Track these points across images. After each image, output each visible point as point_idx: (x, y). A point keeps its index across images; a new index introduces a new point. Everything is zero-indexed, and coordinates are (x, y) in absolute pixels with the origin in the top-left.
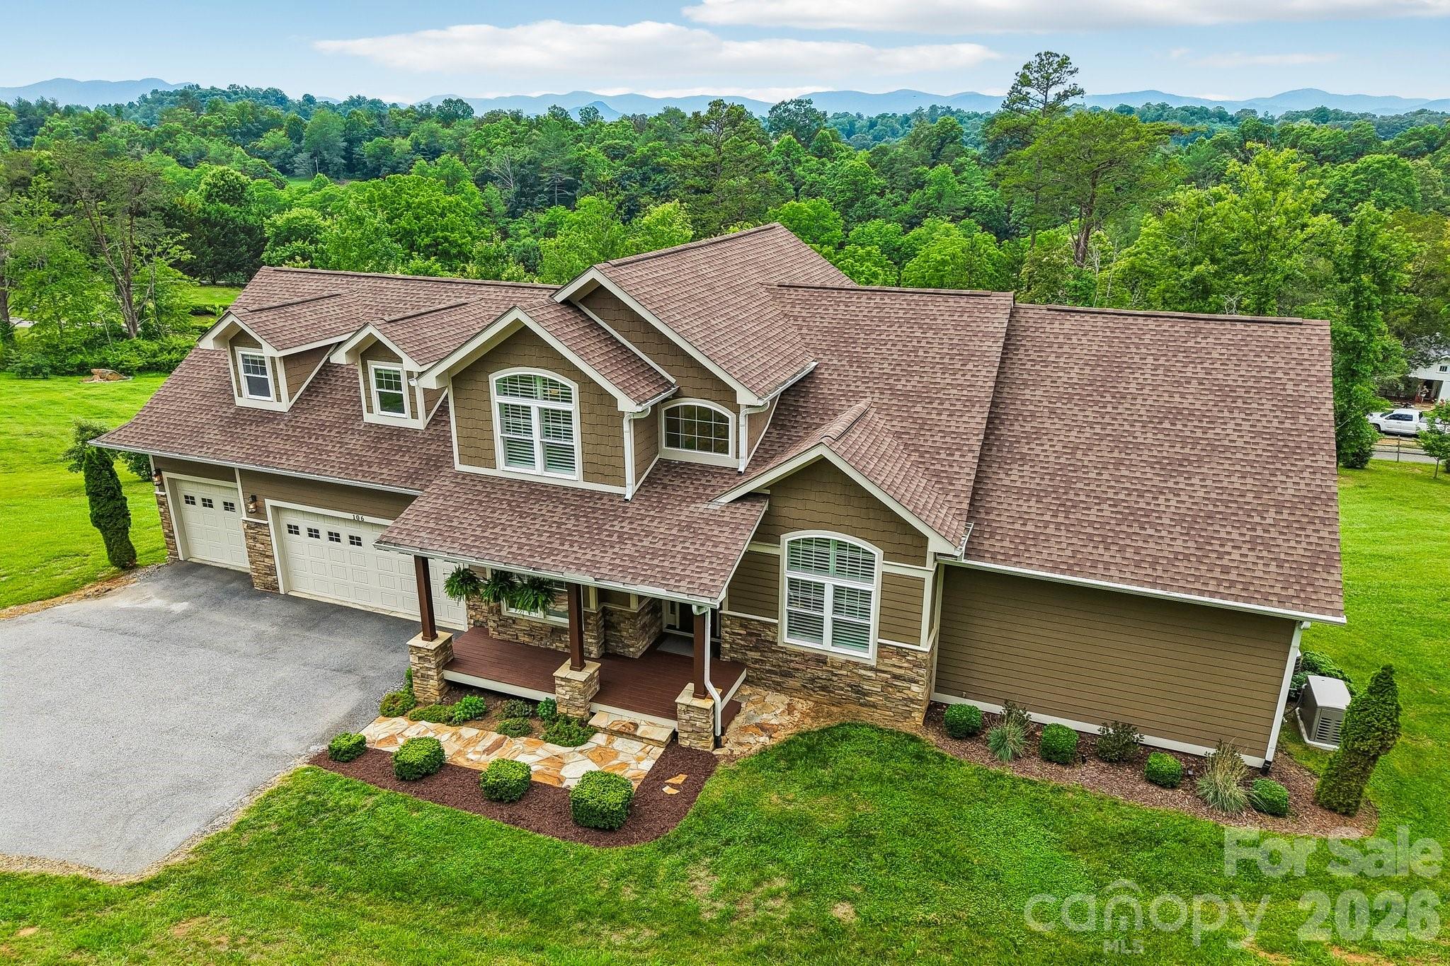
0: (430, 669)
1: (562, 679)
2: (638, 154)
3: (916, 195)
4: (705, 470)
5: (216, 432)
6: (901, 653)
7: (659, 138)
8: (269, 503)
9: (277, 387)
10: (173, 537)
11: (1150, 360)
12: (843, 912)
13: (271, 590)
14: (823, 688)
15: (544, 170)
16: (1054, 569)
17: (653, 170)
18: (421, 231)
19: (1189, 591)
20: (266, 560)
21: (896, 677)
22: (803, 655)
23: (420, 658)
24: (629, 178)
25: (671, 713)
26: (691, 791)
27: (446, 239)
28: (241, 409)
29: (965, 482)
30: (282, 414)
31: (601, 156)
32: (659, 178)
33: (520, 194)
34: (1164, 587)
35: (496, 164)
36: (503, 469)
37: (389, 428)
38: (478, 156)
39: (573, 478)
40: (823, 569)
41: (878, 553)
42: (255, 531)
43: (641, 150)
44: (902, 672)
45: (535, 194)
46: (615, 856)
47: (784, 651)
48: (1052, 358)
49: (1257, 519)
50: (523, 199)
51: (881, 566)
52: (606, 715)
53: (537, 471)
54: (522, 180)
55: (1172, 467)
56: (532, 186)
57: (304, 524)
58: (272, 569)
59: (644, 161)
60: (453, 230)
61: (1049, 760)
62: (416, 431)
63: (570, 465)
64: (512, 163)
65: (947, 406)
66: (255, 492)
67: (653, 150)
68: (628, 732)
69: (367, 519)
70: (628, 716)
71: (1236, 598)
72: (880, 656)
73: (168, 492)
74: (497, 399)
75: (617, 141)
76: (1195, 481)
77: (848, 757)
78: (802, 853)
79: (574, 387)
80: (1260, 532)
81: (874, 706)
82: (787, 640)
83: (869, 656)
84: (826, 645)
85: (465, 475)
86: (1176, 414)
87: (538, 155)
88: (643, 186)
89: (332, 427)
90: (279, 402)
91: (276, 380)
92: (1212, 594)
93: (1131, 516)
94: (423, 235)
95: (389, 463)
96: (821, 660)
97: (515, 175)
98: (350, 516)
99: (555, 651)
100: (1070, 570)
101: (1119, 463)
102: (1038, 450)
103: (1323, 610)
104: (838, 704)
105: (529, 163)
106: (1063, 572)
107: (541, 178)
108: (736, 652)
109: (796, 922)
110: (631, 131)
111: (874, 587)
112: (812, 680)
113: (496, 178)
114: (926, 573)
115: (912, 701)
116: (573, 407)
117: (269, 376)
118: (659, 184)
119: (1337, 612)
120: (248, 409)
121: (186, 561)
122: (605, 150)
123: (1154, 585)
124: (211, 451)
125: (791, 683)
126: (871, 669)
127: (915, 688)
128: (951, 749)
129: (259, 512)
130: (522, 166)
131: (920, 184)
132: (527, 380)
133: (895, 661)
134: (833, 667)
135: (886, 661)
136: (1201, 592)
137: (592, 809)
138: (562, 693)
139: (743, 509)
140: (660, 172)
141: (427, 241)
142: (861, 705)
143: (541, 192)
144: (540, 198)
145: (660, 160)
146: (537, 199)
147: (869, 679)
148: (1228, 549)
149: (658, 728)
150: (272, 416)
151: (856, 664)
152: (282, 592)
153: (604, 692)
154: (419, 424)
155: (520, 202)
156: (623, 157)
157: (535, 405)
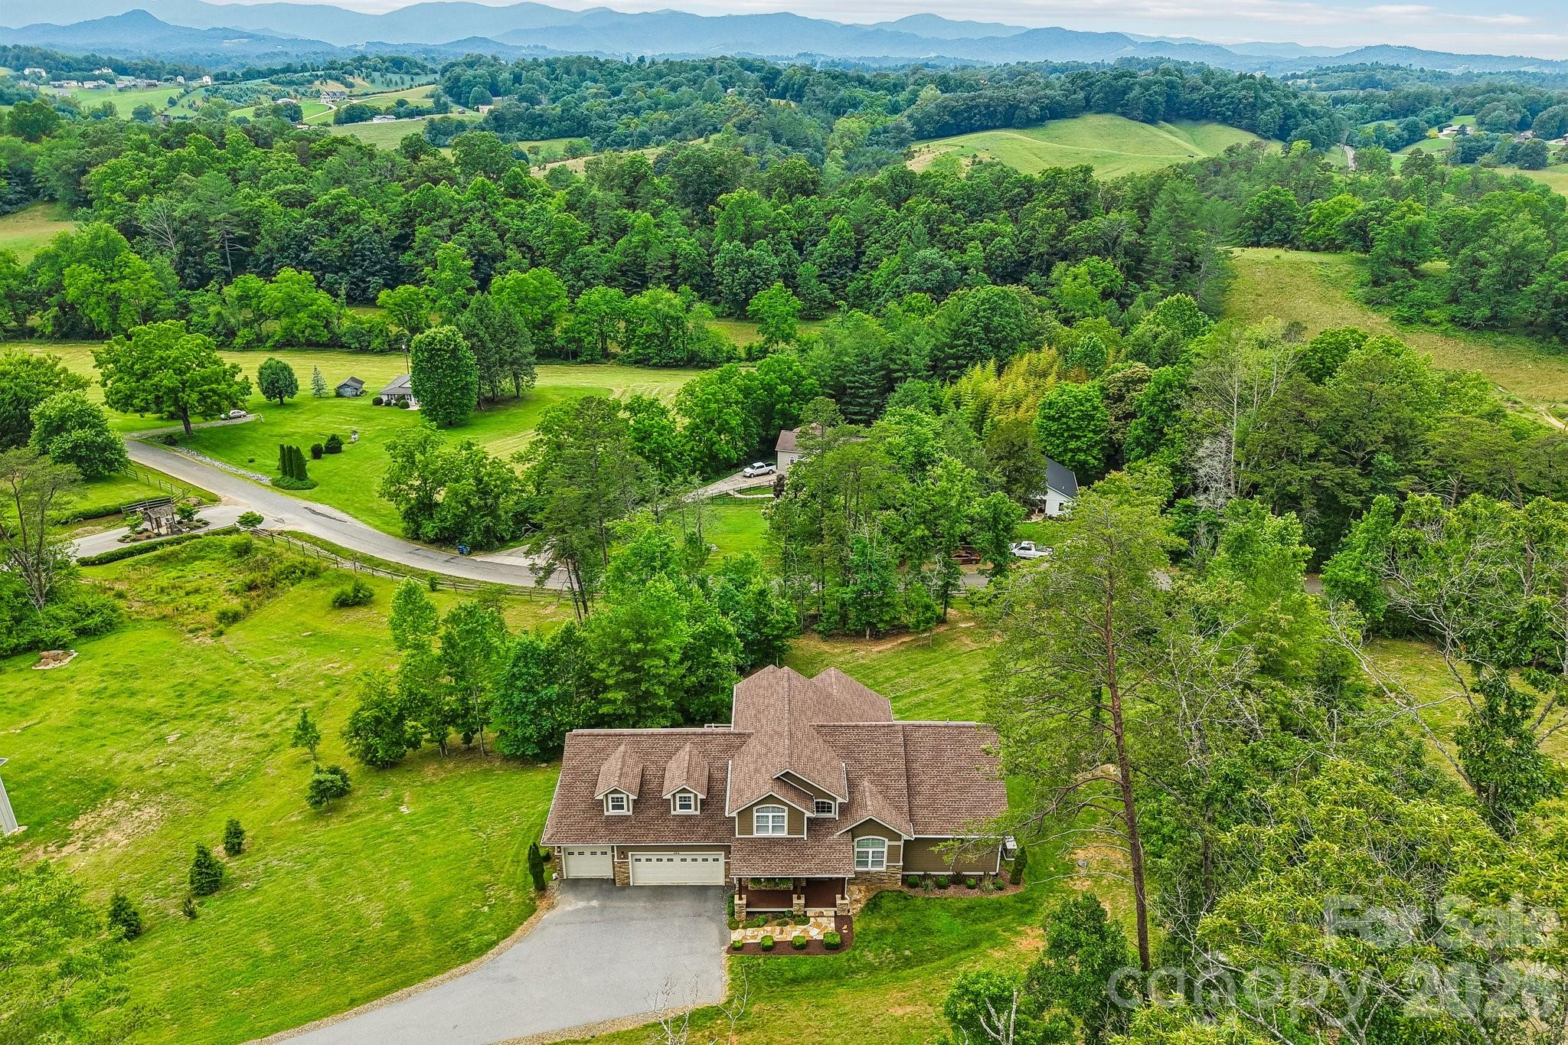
0: (743, 910)
1: (796, 904)
2: (321, 201)
3: (622, 242)
4: (824, 820)
5: (603, 830)
6: (894, 866)
7: (337, 182)
8: (631, 853)
10: (562, 871)
12: (907, 953)
13: (626, 886)
14: (868, 881)
15: (209, 224)
16: (936, 834)
17: (340, 219)
20: (625, 874)
21: (893, 873)
22: (861, 872)
24: (316, 232)
25: (834, 905)
26: (850, 929)
28: (608, 816)
29: (906, 809)
30: (629, 816)
31: (278, 207)
32: (350, 229)
33: (187, 253)
35: (143, 215)
36: (756, 835)
37: (684, 816)
39: (784, 834)
40: (867, 847)
41: (885, 840)
42: (619, 863)
43: (324, 200)
45: (205, 252)
46: (843, 956)
49: (988, 806)
50: (191, 259)
51: (887, 842)
52: (811, 912)
53: (770, 834)
54: (185, 238)
56: (197, 244)
57: (644, 858)
58: (628, 877)
59: (329, 211)
61: (940, 887)
62: (697, 816)
63: (782, 830)
64: (169, 220)
65: (893, 778)
66: (623, 851)
67: (338, 197)
68: (821, 915)
69: (680, 852)
70: (818, 910)
72: (887, 868)
73: (562, 853)
74: (755, 814)
75: (289, 186)
76: (970, 795)
77: (887, 904)
78: (890, 940)
79: (785, 808)
80: (989, 811)
81: (886, 883)
82: (856, 869)
83: (884, 869)
84: (870, 868)
85: (741, 839)
87: (199, 207)
88: (332, 238)
89: (657, 819)
90: (627, 812)
91: (628, 806)
93: (954, 810)
95: (693, 832)
96: (868, 873)
97: (175, 231)
98: (672, 853)
101: (947, 791)
102: (923, 788)
104: (874, 885)
105: (192, 218)
106: (939, 834)
107: (207, 234)
109: (898, 959)
110: (295, 166)
111: (885, 850)
112: (865, 879)
113: (147, 234)
114: (901, 843)
115: (897, 879)
116: (786, 814)
117: (625, 804)
118: (350, 236)
120: (612, 817)
121: (568, 879)
122: (279, 197)
125: (857, 881)
126: (884, 872)
127: (898, 875)
128: (912, 892)
129: (625, 857)
130: (184, 223)
131: (623, 230)
132: (768, 808)
133: (892, 868)
134: (872, 874)
135: (889, 870)
138: (794, 908)
139: (845, 836)
140: (349, 222)
142: (883, 884)
143: (214, 251)
144: (211, 257)
145: (349, 210)
146: (207, 257)
147: (883, 875)
148: (981, 818)
149: (830, 912)
150: (626, 818)
151: (880, 872)
152: (631, 885)
153: (806, 906)
154: (698, 813)
155: (187, 261)
156: (303, 206)
157: (771, 815)
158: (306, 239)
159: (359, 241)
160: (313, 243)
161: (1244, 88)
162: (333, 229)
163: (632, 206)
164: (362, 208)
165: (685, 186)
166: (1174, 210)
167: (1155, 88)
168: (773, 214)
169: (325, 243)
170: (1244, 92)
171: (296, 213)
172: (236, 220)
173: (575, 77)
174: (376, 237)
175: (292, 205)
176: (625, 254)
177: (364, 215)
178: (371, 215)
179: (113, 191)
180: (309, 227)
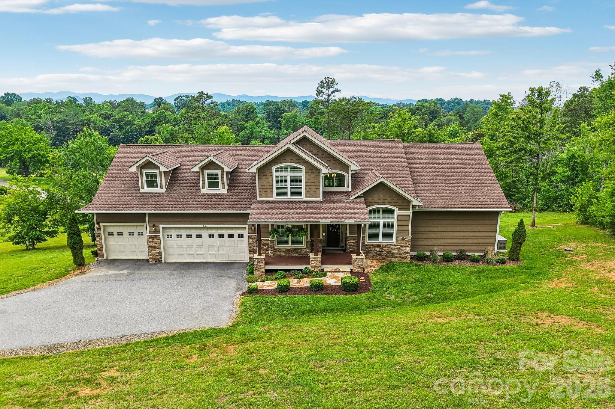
0: (262, 265)
1: (313, 258)
2: (117, 116)
4: (338, 192)
5: (136, 202)
6: (403, 238)
7: (126, 111)
8: (161, 227)
9: (161, 183)
10: (102, 250)
11: (441, 155)
12: (429, 295)
13: (159, 262)
14: (380, 255)
15: (69, 124)
16: (441, 208)
17: (125, 124)
18: (25, 151)
19: (476, 208)
20: (157, 250)
21: (402, 246)
22: (373, 245)
23: (258, 262)
24: (114, 128)
25: (350, 264)
26: (368, 280)
27: (39, 154)
28: (143, 193)
30: (163, 193)
31: (98, 118)
33: (57, 136)
34: (469, 208)
35: (42, 122)
36: (275, 198)
37: (212, 193)
38: (31, 119)
39: (302, 198)
40: (378, 217)
41: (396, 209)
42: (154, 239)
43: (118, 116)
44: (404, 244)
45: (66, 135)
46: (362, 296)
47: (368, 245)
48: (416, 156)
49: (483, 190)
50: (59, 138)
51: (397, 213)
52: (327, 268)
53: (289, 197)
54: (58, 129)
55: (460, 180)
56: (63, 132)
57: (174, 233)
58: (160, 253)
59: (120, 120)
60: (42, 150)
61: (448, 261)
62: (224, 194)
63: (300, 194)
64: (52, 122)
65: (397, 170)
66: (154, 223)
67: (124, 115)
68: (338, 270)
69: (208, 226)
70: (334, 267)
71: (487, 208)
72: (397, 241)
73: (102, 231)
74: (275, 175)
75: (105, 112)
76: (466, 183)
77: (400, 269)
79: (303, 168)
80: (485, 193)
81: (395, 257)
82: (368, 241)
83: (394, 241)
84: (381, 241)
85: (262, 201)
86: (454, 168)
87: (65, 118)
88: (120, 131)
89: (187, 195)
90: (160, 189)
91: (161, 181)
92: (481, 208)
93: (454, 193)
94: (27, 153)
95: (219, 204)
96: (379, 246)
97: (54, 127)
98: (200, 226)
99: (295, 257)
100: (445, 207)
101: (445, 181)
102: (424, 180)
103: (506, 208)
104: (385, 259)
105: (61, 121)
106: (444, 208)
107: (68, 128)
108: (351, 248)
109: (420, 299)
110: (111, 107)
111: (395, 220)
112: (376, 253)
113: (43, 129)
114: (410, 213)
115: (407, 253)
116: (303, 175)
117: (158, 179)
118: (128, 130)
119: (509, 208)
120: (146, 193)
121: (107, 259)
122: (100, 115)
123: (467, 208)
124: (138, 208)
125: (370, 255)
126: (395, 245)
127: (407, 249)
128: (421, 263)
129: (157, 231)
130: (57, 123)
132: (286, 167)
133: (402, 241)
134: (383, 247)
135: (399, 242)
136: (478, 208)
137: (351, 284)
138: (313, 263)
139: (358, 200)
140: (128, 125)
141: (29, 155)
142: (392, 257)
143: (69, 134)
144: (68, 137)
145: (128, 120)
146: (66, 137)
147: (394, 249)
148: (480, 197)
149: (346, 269)
150: (160, 194)
151: (390, 245)
152: (163, 261)
153: (323, 263)
154: (225, 191)
155: (58, 139)
156: (109, 118)
157: (289, 175)
158: (109, 130)
159: (132, 132)
160: (112, 132)
161: (486, 104)
162: (121, 128)
163: (247, 122)
164: (134, 120)
165: (268, 114)
166: (474, 115)
167: (453, 104)
168: (305, 122)
169: (117, 132)
170: (487, 106)
171: (106, 121)
172: (81, 123)
173: (232, 106)
174: (139, 130)
175: (105, 119)
176: (243, 137)
177: (135, 122)
178: (138, 123)
179: (32, 115)
180: (111, 125)
